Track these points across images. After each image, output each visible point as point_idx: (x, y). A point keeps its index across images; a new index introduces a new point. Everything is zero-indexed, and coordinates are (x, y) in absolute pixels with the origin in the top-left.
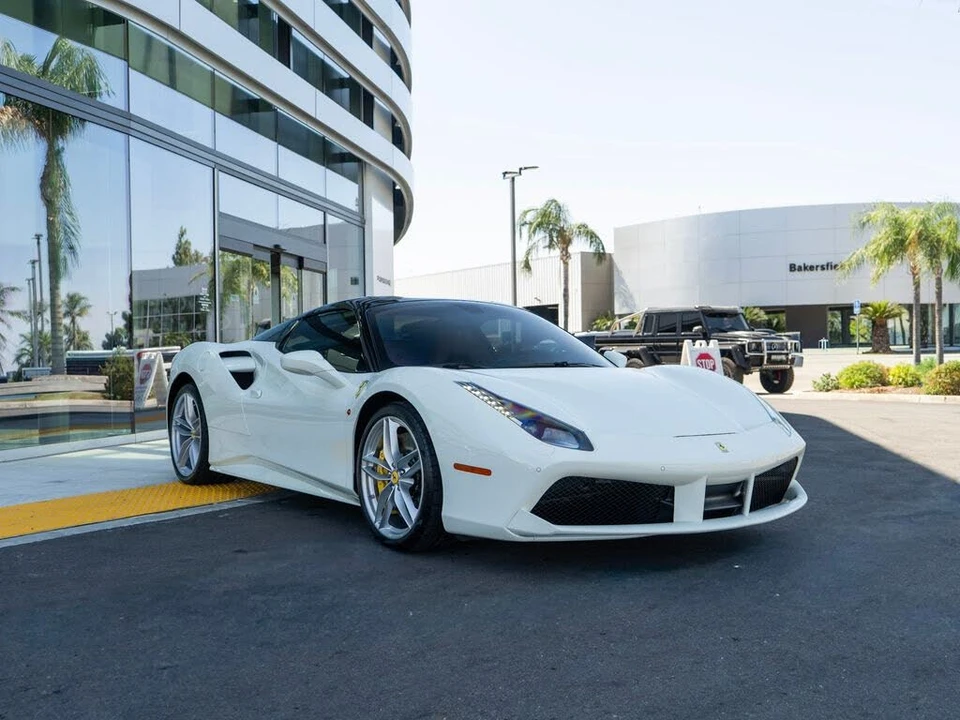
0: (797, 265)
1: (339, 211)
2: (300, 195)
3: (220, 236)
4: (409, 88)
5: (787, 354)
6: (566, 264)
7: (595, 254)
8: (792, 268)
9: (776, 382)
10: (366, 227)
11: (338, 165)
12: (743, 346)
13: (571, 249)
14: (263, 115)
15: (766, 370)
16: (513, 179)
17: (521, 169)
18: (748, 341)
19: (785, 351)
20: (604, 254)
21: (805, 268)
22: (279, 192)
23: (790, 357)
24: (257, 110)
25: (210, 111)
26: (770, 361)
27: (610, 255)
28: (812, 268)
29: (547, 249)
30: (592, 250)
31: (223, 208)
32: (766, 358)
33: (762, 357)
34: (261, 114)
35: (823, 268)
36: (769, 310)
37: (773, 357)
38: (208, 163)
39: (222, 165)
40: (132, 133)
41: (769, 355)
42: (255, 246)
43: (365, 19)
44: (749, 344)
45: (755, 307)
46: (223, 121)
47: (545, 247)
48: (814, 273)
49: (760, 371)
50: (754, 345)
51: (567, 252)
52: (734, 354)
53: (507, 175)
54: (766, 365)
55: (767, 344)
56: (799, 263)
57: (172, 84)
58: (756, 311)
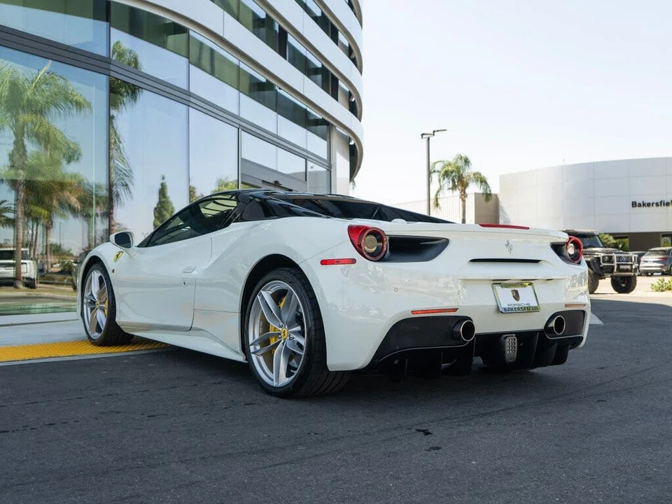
0: (638, 202)
1: (316, 159)
2: (292, 147)
3: (242, 174)
4: (361, 72)
5: (632, 265)
6: (464, 201)
7: (483, 194)
8: (634, 204)
9: (623, 285)
10: (332, 170)
11: (314, 128)
12: (599, 258)
13: (467, 191)
14: (267, 93)
15: (616, 276)
16: (429, 138)
17: (434, 132)
18: (602, 255)
19: (630, 263)
20: (490, 194)
21: (644, 205)
22: (278, 145)
23: (634, 267)
24: (264, 90)
25: (237, 91)
26: (619, 269)
27: (496, 195)
28: (649, 205)
29: (451, 191)
30: (481, 191)
31: (245, 155)
32: (616, 267)
33: (613, 267)
34: (266, 92)
35: (657, 205)
36: (616, 236)
37: (621, 267)
38: (235, 125)
39: (244, 127)
40: (191, 104)
41: (618, 265)
42: (263, 181)
43: (332, 25)
44: (603, 257)
45: (605, 234)
46: (244, 98)
47: (449, 189)
48: (651, 208)
49: (612, 277)
50: (607, 258)
51: (465, 193)
52: (591, 264)
53: (424, 136)
54: (616, 273)
55: (617, 257)
56: (639, 201)
57: (212, 73)
58: (607, 236)
